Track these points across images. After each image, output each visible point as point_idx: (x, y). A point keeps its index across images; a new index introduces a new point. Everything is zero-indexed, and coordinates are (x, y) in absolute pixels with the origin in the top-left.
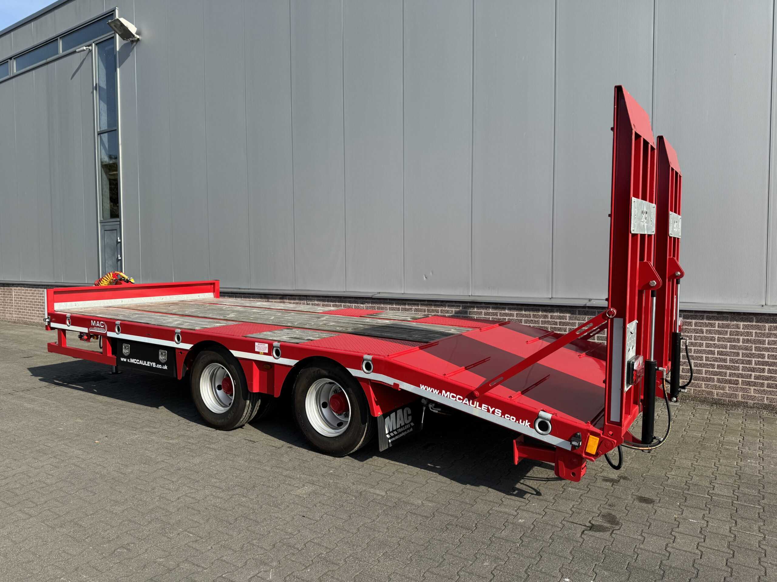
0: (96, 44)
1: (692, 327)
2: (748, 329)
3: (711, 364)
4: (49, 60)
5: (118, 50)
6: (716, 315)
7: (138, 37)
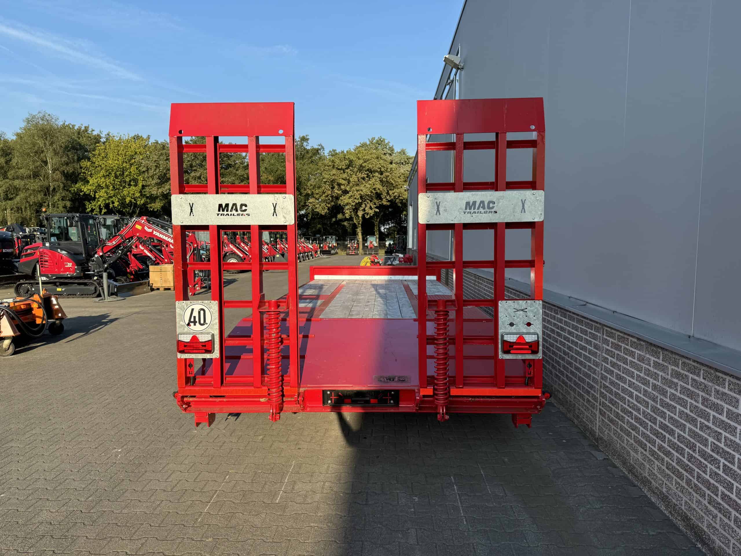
2: (656, 369)
3: (631, 412)
6: (636, 340)
7: (462, 65)
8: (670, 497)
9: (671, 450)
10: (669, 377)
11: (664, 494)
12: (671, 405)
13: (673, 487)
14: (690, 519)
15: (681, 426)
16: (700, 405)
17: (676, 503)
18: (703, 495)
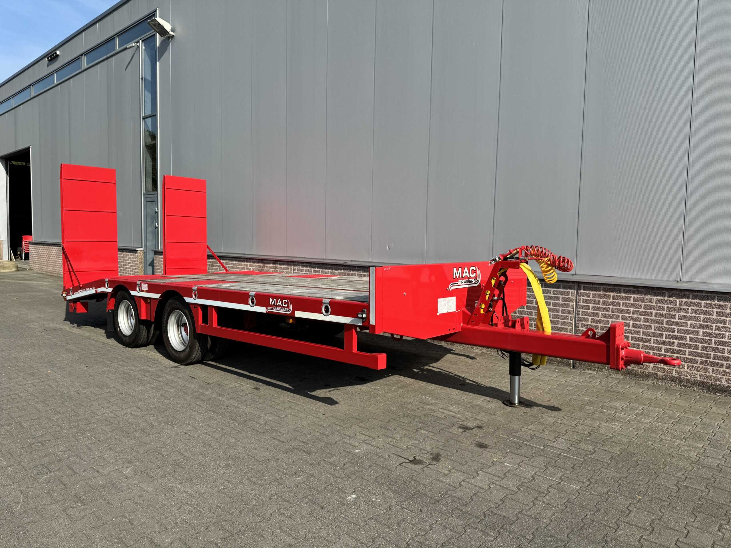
0: (143, 41)
2: (660, 303)
4: (109, 55)
5: (158, 45)
6: (632, 289)
7: (172, 33)
8: (682, 377)
9: (681, 349)
10: (678, 306)
11: (674, 377)
12: (680, 322)
13: (686, 370)
14: (707, 383)
15: (693, 332)
16: (715, 317)
17: (689, 378)
18: (720, 366)
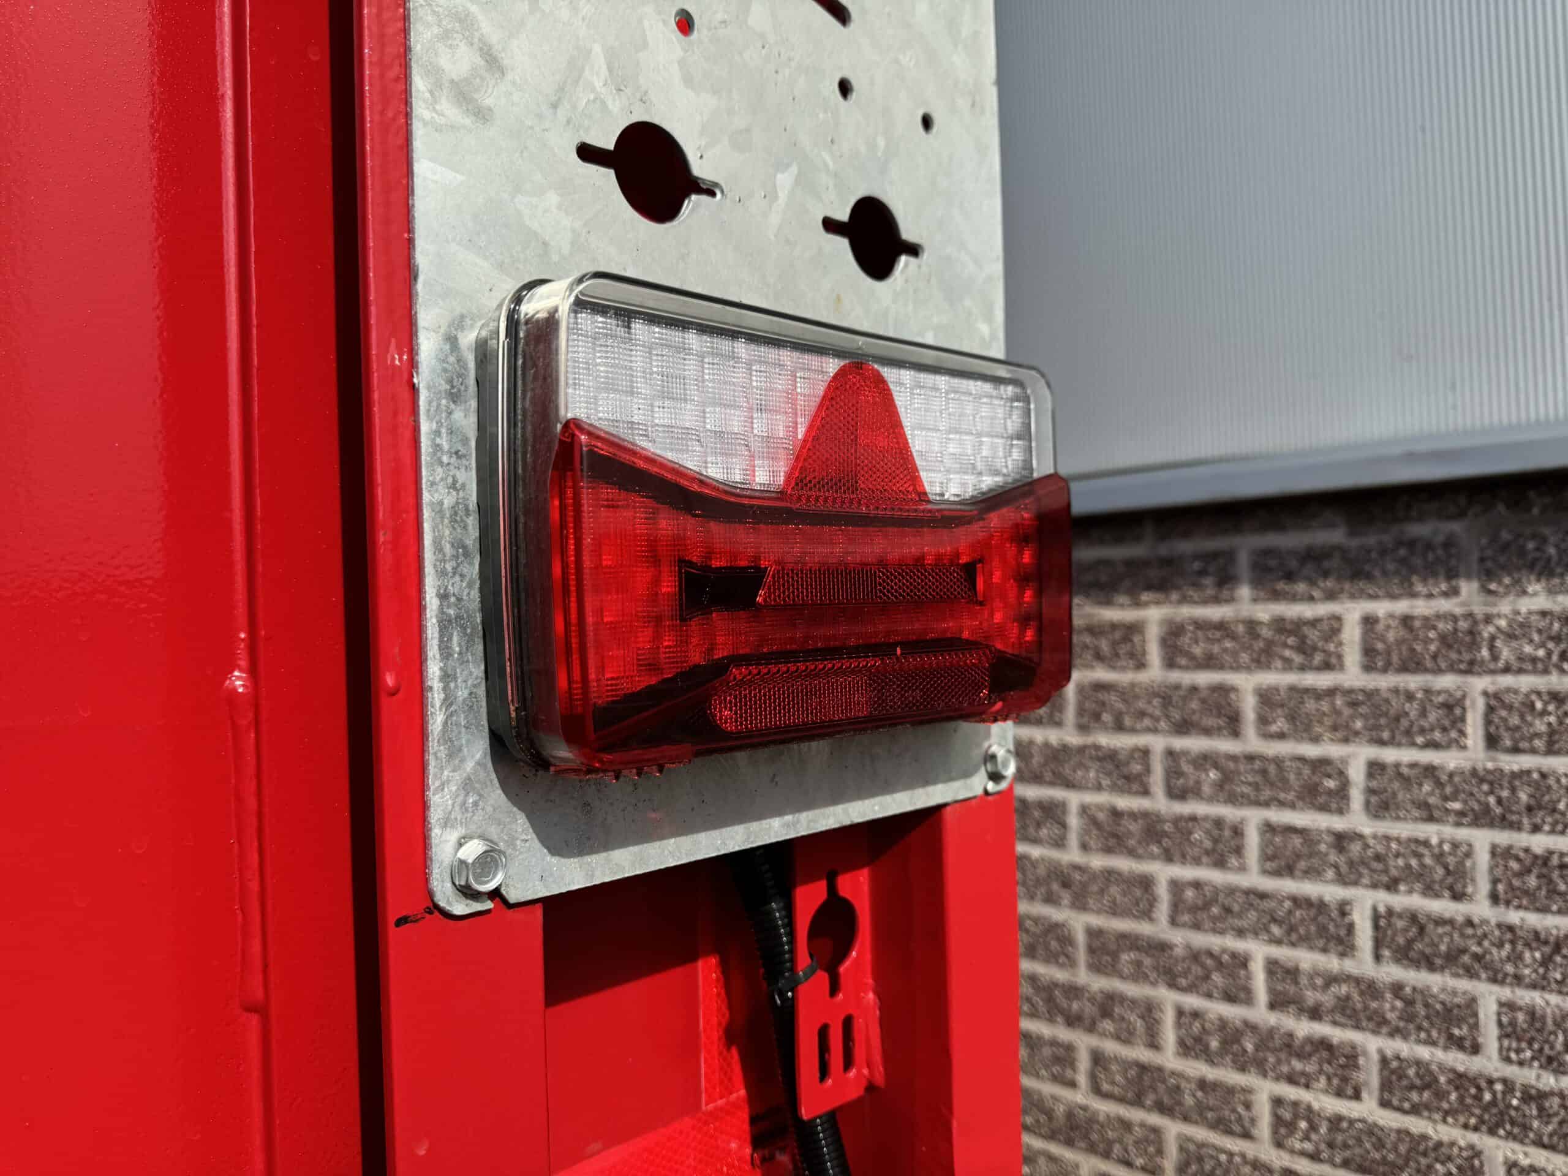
1: (1143, 677)
